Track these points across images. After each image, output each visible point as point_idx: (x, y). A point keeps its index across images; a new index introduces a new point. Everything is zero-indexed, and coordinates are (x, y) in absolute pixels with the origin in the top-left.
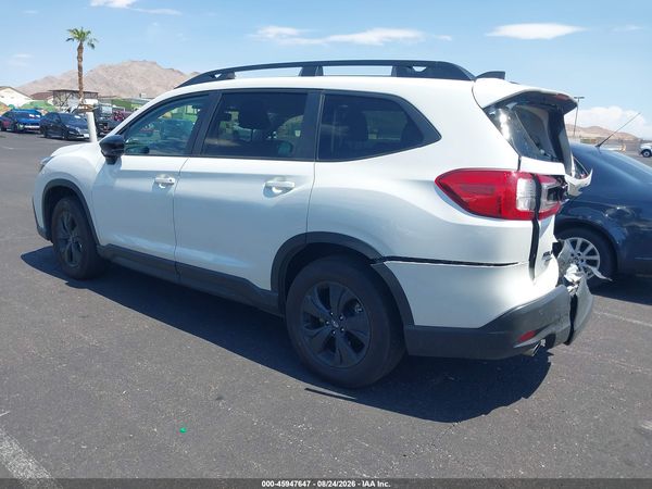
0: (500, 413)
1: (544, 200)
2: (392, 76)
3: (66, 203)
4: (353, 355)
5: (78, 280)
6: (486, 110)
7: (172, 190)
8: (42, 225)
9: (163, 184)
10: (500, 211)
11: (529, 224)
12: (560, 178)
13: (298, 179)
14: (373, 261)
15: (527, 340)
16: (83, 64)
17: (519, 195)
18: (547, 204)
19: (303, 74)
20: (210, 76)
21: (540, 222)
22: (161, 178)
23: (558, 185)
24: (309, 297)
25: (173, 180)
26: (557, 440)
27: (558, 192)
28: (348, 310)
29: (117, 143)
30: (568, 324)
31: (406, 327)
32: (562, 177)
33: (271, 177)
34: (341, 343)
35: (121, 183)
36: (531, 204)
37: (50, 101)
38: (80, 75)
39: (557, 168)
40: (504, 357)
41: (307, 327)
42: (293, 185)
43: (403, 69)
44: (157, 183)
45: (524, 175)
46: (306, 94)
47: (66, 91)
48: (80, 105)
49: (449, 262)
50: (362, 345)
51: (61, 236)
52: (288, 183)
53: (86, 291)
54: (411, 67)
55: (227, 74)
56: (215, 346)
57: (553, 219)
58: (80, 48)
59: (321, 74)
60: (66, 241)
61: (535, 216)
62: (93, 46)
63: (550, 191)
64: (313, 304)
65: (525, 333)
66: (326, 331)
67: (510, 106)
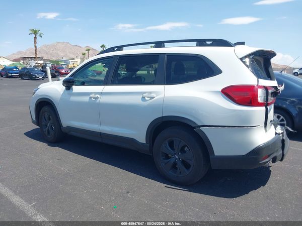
0: (253, 193)
1: (269, 97)
2: (197, 46)
3: (46, 108)
4: (186, 170)
5: (53, 143)
6: (241, 59)
7: (98, 100)
8: (34, 119)
9: (94, 98)
10: (251, 103)
11: (263, 108)
12: (275, 87)
13: (157, 93)
14: (194, 128)
15: (264, 160)
16: (37, 45)
17: (259, 96)
18: (271, 99)
19: (156, 47)
20: (112, 49)
21: (268, 107)
22: (92, 96)
23: (275, 90)
24: (164, 145)
25: (99, 96)
26: (280, 204)
27: (275, 94)
28: (182, 150)
29: (71, 81)
30: (281, 152)
31: (211, 157)
32: (276, 87)
33: (145, 93)
34: (180, 165)
35: (73, 98)
36: (264, 99)
37: (21, 62)
38: (36, 50)
39: (274, 83)
40: (256, 167)
41: (163, 159)
42: (155, 96)
43: (201, 43)
44: (91, 98)
45: (261, 87)
46: (158, 56)
47: (29, 58)
48: (37, 63)
49: (230, 127)
50: (190, 166)
51: (44, 123)
52: (152, 95)
53: (57, 148)
54: (205, 42)
55: (120, 48)
56: (120, 169)
57: (273, 105)
58: (35, 38)
59: (164, 47)
60: (46, 126)
61: (266, 104)
62: (41, 36)
63: (272, 93)
64: (166, 148)
65: (264, 156)
66: (172, 161)
67: (251, 57)
